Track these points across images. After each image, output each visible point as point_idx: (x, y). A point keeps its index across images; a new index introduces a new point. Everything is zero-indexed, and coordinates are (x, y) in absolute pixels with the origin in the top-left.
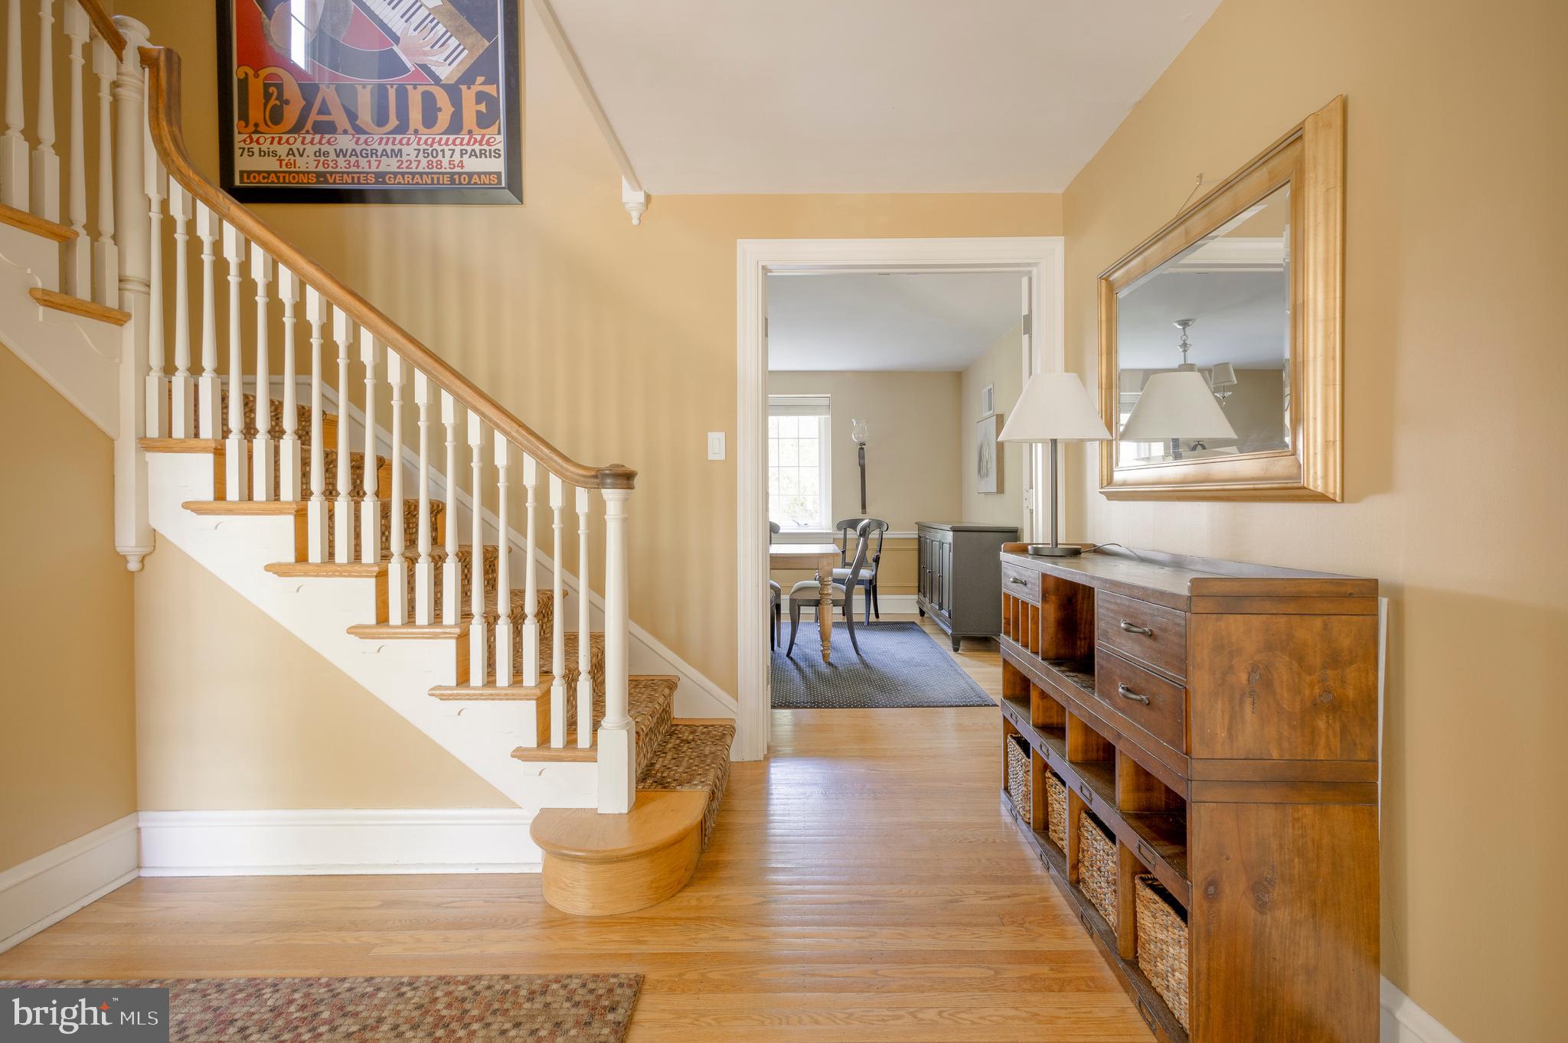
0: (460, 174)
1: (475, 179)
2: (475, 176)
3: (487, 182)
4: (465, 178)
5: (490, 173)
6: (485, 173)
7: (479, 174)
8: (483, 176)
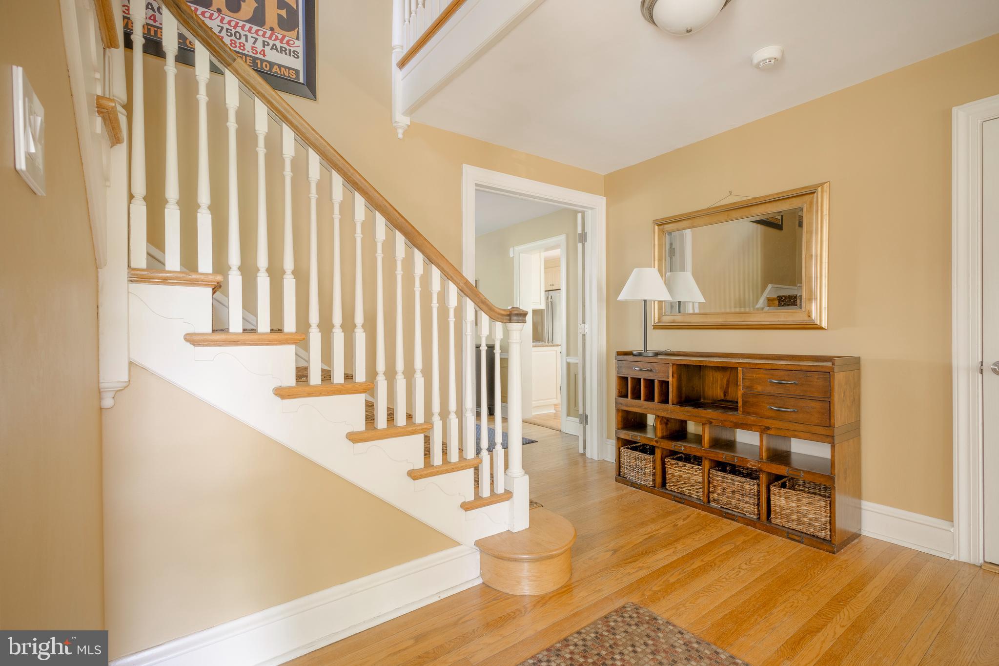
0: (262, 61)
1: (275, 69)
2: (276, 67)
3: (287, 74)
4: (266, 67)
5: (290, 69)
6: (286, 67)
7: (280, 66)
8: (283, 69)
